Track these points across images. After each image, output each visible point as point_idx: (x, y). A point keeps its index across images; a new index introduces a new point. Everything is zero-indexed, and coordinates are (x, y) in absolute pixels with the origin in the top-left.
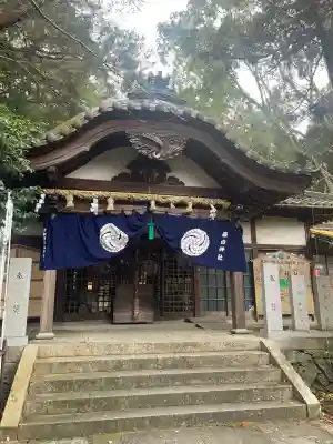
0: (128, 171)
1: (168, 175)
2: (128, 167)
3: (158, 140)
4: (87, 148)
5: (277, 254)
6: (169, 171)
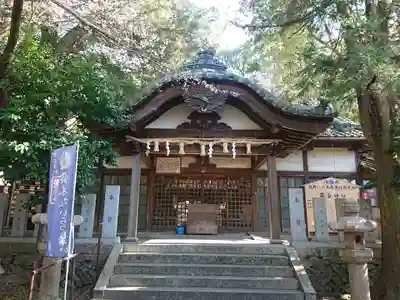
0: (189, 121)
1: (219, 121)
2: (188, 118)
3: (205, 99)
4: (155, 109)
6: (220, 118)
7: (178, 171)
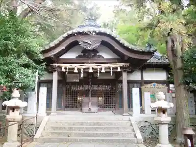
1: (98, 54)
2: (82, 52)
3: (90, 42)
4: (64, 48)
5: (152, 84)
7: (78, 81)
